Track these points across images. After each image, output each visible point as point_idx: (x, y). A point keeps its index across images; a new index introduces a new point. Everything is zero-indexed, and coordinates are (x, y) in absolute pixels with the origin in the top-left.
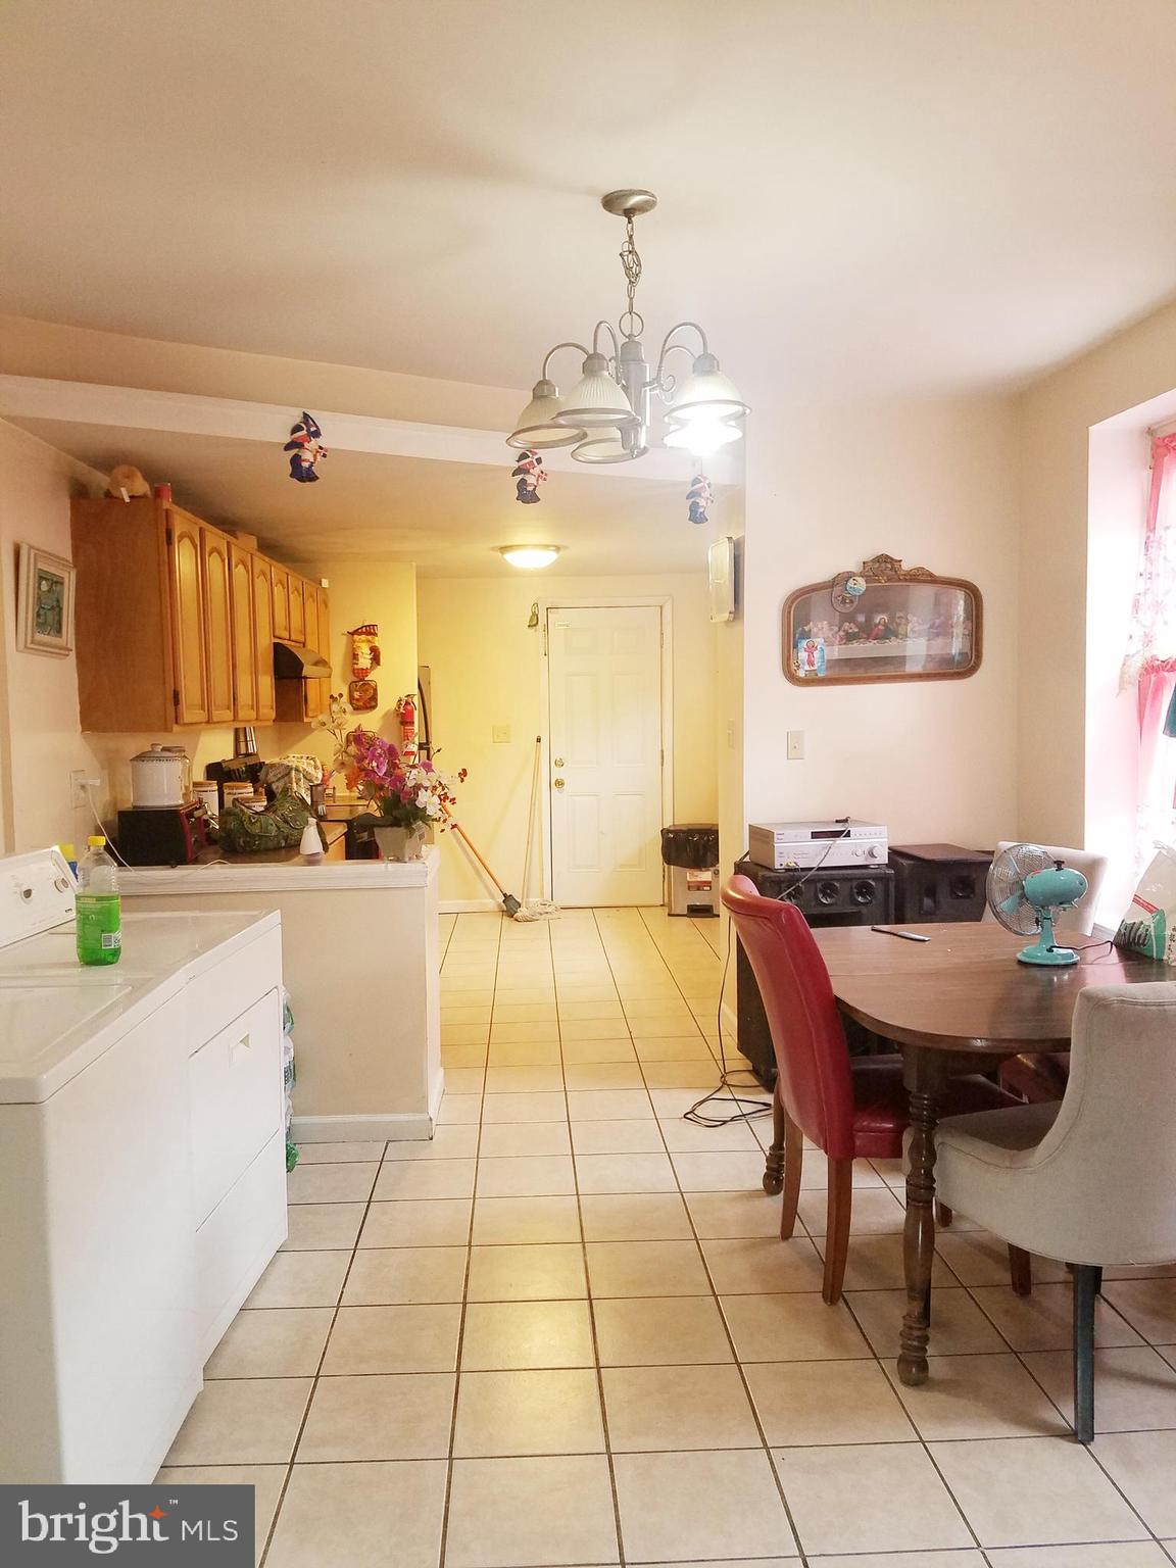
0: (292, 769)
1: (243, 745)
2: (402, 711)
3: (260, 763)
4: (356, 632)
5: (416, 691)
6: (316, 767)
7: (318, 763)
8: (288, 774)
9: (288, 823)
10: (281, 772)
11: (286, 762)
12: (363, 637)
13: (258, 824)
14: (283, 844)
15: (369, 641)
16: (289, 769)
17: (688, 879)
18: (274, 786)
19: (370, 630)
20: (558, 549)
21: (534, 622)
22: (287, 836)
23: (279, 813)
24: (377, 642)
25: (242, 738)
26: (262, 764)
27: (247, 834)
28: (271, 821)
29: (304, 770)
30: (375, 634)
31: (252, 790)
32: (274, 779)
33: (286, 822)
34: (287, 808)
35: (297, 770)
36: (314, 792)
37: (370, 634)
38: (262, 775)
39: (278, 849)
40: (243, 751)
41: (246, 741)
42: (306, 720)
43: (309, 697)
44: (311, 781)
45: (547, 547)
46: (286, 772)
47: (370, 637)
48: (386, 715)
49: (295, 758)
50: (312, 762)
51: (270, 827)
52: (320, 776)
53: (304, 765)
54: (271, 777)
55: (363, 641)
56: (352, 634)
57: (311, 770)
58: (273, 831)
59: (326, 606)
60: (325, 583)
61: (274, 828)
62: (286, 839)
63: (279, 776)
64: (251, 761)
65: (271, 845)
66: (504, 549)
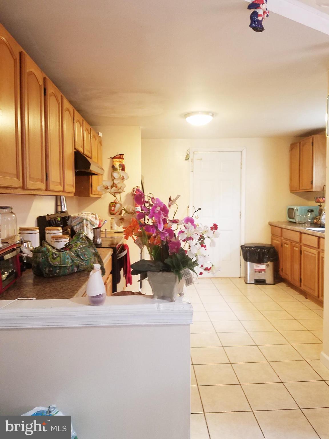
0: (84, 219)
1: (59, 207)
2: (135, 193)
3: (68, 216)
4: (114, 158)
5: (141, 185)
6: (96, 219)
7: (97, 217)
8: (82, 222)
9: (80, 257)
10: (79, 220)
11: (81, 216)
12: (118, 160)
13: (58, 259)
14: (76, 270)
15: (120, 162)
16: (82, 220)
17: (255, 268)
18: (75, 228)
19: (120, 157)
20: (213, 115)
21: (188, 158)
22: (79, 266)
23: (74, 250)
24: (124, 162)
25: (59, 204)
26: (69, 217)
27: (50, 266)
28: (68, 256)
29: (90, 220)
30: (123, 159)
31: (62, 231)
32: (75, 224)
33: (78, 256)
34: (79, 247)
35: (87, 220)
36: (95, 232)
37: (120, 158)
38: (69, 222)
39: (72, 274)
40: (59, 210)
41: (61, 205)
42: (91, 196)
43: (93, 184)
44: (93, 225)
45: (207, 113)
46: (81, 221)
47: (121, 160)
48: (127, 195)
49: (87, 214)
50: (94, 216)
51: (67, 260)
52: (98, 223)
53: (90, 217)
54: (73, 223)
55: (118, 162)
56: (112, 158)
57: (93, 220)
58: (69, 262)
59: (101, 145)
60: (101, 134)
61: (70, 261)
62: (78, 267)
63: (77, 223)
64: (63, 215)
65: (67, 272)
66: (186, 115)
